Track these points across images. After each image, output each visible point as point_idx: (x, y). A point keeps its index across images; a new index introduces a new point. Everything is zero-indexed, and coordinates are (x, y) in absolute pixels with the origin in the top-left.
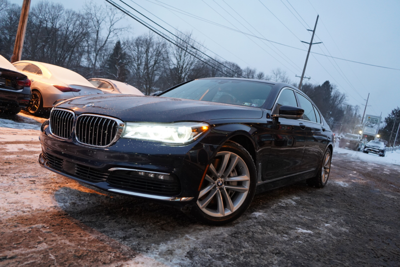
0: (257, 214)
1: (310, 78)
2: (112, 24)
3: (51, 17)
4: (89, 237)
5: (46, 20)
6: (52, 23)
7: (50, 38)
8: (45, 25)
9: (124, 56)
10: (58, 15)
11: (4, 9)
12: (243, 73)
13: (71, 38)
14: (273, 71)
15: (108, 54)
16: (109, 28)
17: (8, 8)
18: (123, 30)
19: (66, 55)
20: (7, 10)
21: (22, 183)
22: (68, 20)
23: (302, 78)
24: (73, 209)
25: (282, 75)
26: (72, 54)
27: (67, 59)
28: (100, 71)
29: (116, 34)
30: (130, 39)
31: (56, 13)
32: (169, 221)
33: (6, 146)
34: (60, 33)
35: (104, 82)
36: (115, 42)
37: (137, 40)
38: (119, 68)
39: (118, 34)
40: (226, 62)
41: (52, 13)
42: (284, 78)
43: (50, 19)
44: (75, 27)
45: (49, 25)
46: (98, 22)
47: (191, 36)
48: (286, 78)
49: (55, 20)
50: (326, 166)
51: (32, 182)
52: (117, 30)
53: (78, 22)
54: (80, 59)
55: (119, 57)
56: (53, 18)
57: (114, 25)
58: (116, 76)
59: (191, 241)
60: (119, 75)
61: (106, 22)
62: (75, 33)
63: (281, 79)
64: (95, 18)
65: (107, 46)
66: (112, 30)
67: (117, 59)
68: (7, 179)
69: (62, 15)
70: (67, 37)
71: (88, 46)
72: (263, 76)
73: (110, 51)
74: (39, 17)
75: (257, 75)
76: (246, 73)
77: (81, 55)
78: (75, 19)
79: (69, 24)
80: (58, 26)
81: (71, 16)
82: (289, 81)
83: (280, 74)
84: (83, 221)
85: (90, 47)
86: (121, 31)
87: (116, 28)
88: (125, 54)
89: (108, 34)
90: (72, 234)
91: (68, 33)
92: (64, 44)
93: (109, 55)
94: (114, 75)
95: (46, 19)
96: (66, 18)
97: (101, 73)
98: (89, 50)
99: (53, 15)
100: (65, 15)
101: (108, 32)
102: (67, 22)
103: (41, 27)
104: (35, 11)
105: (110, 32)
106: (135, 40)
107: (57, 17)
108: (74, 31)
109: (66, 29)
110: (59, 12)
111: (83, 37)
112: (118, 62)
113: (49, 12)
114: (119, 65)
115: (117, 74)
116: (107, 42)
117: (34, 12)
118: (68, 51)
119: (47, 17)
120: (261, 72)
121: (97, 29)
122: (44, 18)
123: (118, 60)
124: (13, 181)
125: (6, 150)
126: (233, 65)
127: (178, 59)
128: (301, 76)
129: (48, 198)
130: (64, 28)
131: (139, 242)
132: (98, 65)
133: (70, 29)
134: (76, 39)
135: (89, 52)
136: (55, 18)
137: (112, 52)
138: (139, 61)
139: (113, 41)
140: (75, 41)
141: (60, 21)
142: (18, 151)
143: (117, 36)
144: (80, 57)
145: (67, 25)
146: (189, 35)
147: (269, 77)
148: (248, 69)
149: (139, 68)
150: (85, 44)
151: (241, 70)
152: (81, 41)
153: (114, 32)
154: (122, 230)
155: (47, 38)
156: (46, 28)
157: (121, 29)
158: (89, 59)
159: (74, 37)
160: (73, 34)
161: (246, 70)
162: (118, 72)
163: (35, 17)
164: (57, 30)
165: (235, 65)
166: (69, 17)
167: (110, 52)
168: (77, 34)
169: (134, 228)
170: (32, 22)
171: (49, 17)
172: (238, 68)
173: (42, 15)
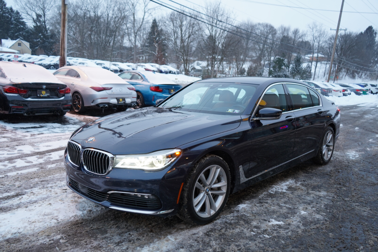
0: (241, 206)
1: (346, 30)
2: (146, 4)
3: (92, 7)
4: (92, 245)
5: (88, 11)
6: (94, 12)
7: (94, 27)
8: (88, 15)
9: (160, 33)
10: (99, 4)
11: (54, 6)
12: (277, 32)
13: (112, 23)
14: (309, 25)
15: (147, 32)
16: (143, 9)
17: (57, 4)
18: (156, 9)
19: (110, 40)
20: (56, 6)
21: (57, 193)
22: (107, 7)
23: (338, 30)
24: (88, 216)
25: (318, 28)
26: (115, 38)
27: (111, 44)
28: (141, 51)
29: (150, 14)
30: (165, 15)
31: (97, 3)
32: (160, 222)
33: (51, 155)
34: (102, 20)
35: (135, 74)
36: (151, 21)
37: (171, 15)
38: (157, 45)
39: (152, 14)
40: (259, 24)
41: (93, 3)
42: (321, 31)
43: (92, 9)
44: (114, 12)
45: (92, 14)
46: (133, 5)
47: (220, 4)
48: (323, 30)
49: (97, 9)
50: (329, 144)
51: (65, 191)
52: (151, 10)
53: (116, 8)
54: (122, 41)
55: (155, 36)
56: (94, 7)
57: (148, 6)
58: (156, 53)
59: (170, 242)
60: (158, 52)
61: (140, 4)
62: (115, 18)
63: (318, 32)
64: (130, 2)
65: (145, 26)
66: (146, 10)
67: (154, 38)
68: (47, 190)
69: (102, 3)
70: (108, 23)
71: (128, 29)
72: (299, 32)
73: (148, 29)
74: (83, 8)
75: (293, 32)
76: (281, 32)
77: (123, 37)
78: (113, 6)
79: (109, 11)
80: (99, 14)
81: (109, 3)
82: (326, 33)
83: (316, 27)
84: (92, 228)
85: (130, 30)
86: (155, 10)
87: (150, 8)
88: (162, 30)
89: (143, 15)
90: (81, 243)
91: (109, 19)
92: (107, 30)
93: (147, 34)
94: (154, 53)
95: (89, 9)
96: (106, 5)
97: (142, 51)
98: (129, 32)
99: (94, 5)
100: (104, 3)
101: (143, 13)
102: (107, 10)
103: (86, 17)
104: (78, 3)
105: (145, 13)
106: (169, 15)
107: (98, 6)
108: (114, 17)
109: (107, 15)
110: (99, 1)
111: (122, 22)
112: (156, 39)
113: (91, 2)
114: (157, 42)
115: (157, 52)
116: (144, 22)
117: (78, 5)
118: (111, 36)
119: (89, 7)
120: (296, 28)
121: (133, 11)
122: (87, 9)
123: (156, 38)
124: (51, 191)
125: (50, 159)
126: (267, 26)
127: (210, 29)
128: (336, 29)
129: (72, 207)
130: (105, 15)
131: (128, 247)
132: (139, 44)
133: (110, 15)
134: (117, 24)
135: (129, 35)
136: (96, 8)
137: (150, 31)
138: (176, 35)
139: (148, 21)
140: (116, 25)
141: (101, 9)
142: (59, 158)
143: (152, 15)
144: (122, 39)
145: (107, 12)
146: (218, 4)
147: (305, 32)
148: (282, 27)
149: (176, 42)
150: (124, 27)
151: (275, 30)
152: (121, 25)
153: (148, 12)
154: (120, 235)
155: (92, 27)
156: (90, 18)
157: (155, 8)
158: (130, 40)
159: (114, 22)
160: (114, 19)
161: (280, 29)
162: (157, 49)
163: (79, 10)
164: (99, 18)
165: (269, 25)
166: (108, 5)
167: (149, 31)
168: (117, 19)
169: (129, 233)
170: (77, 15)
171: (91, 7)
172: (272, 27)
173: (85, 7)
